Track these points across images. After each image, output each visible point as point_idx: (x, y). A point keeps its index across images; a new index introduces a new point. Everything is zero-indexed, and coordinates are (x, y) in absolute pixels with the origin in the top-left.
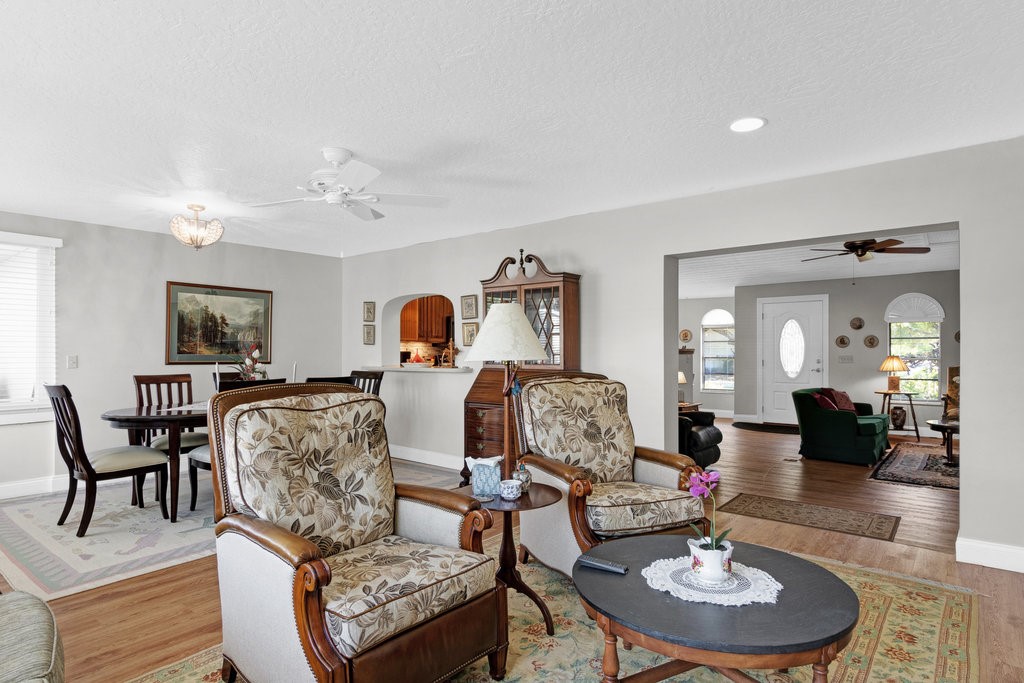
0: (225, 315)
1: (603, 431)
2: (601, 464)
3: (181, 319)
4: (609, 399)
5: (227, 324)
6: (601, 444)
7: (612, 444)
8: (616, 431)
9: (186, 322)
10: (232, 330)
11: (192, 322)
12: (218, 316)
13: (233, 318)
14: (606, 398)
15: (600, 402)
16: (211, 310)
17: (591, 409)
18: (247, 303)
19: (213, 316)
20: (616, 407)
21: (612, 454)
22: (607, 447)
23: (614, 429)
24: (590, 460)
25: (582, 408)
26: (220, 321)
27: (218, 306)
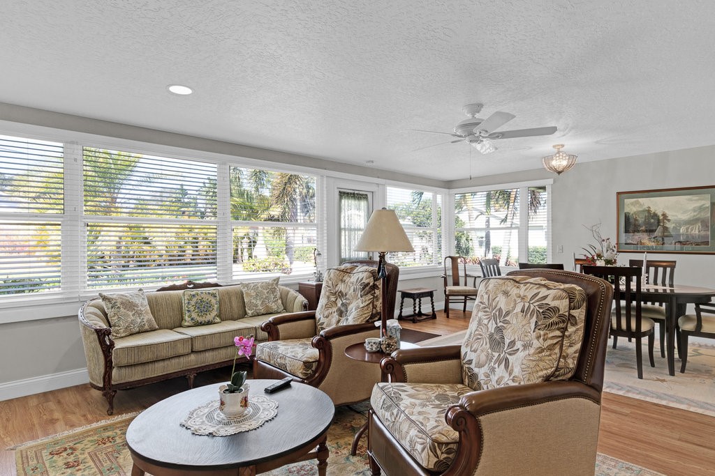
0: (667, 212)
1: (507, 341)
2: (488, 376)
3: (627, 218)
4: (529, 307)
5: (669, 220)
6: (496, 355)
7: (507, 360)
8: (521, 348)
9: (632, 220)
10: (674, 225)
11: (636, 220)
12: (660, 214)
13: (675, 214)
14: (527, 305)
15: (519, 309)
16: (653, 210)
17: (508, 313)
18: (691, 200)
19: (655, 215)
20: (534, 319)
21: (500, 371)
22: (499, 361)
23: (519, 345)
24: (480, 366)
25: (500, 310)
26: (661, 218)
27: (658, 205)
